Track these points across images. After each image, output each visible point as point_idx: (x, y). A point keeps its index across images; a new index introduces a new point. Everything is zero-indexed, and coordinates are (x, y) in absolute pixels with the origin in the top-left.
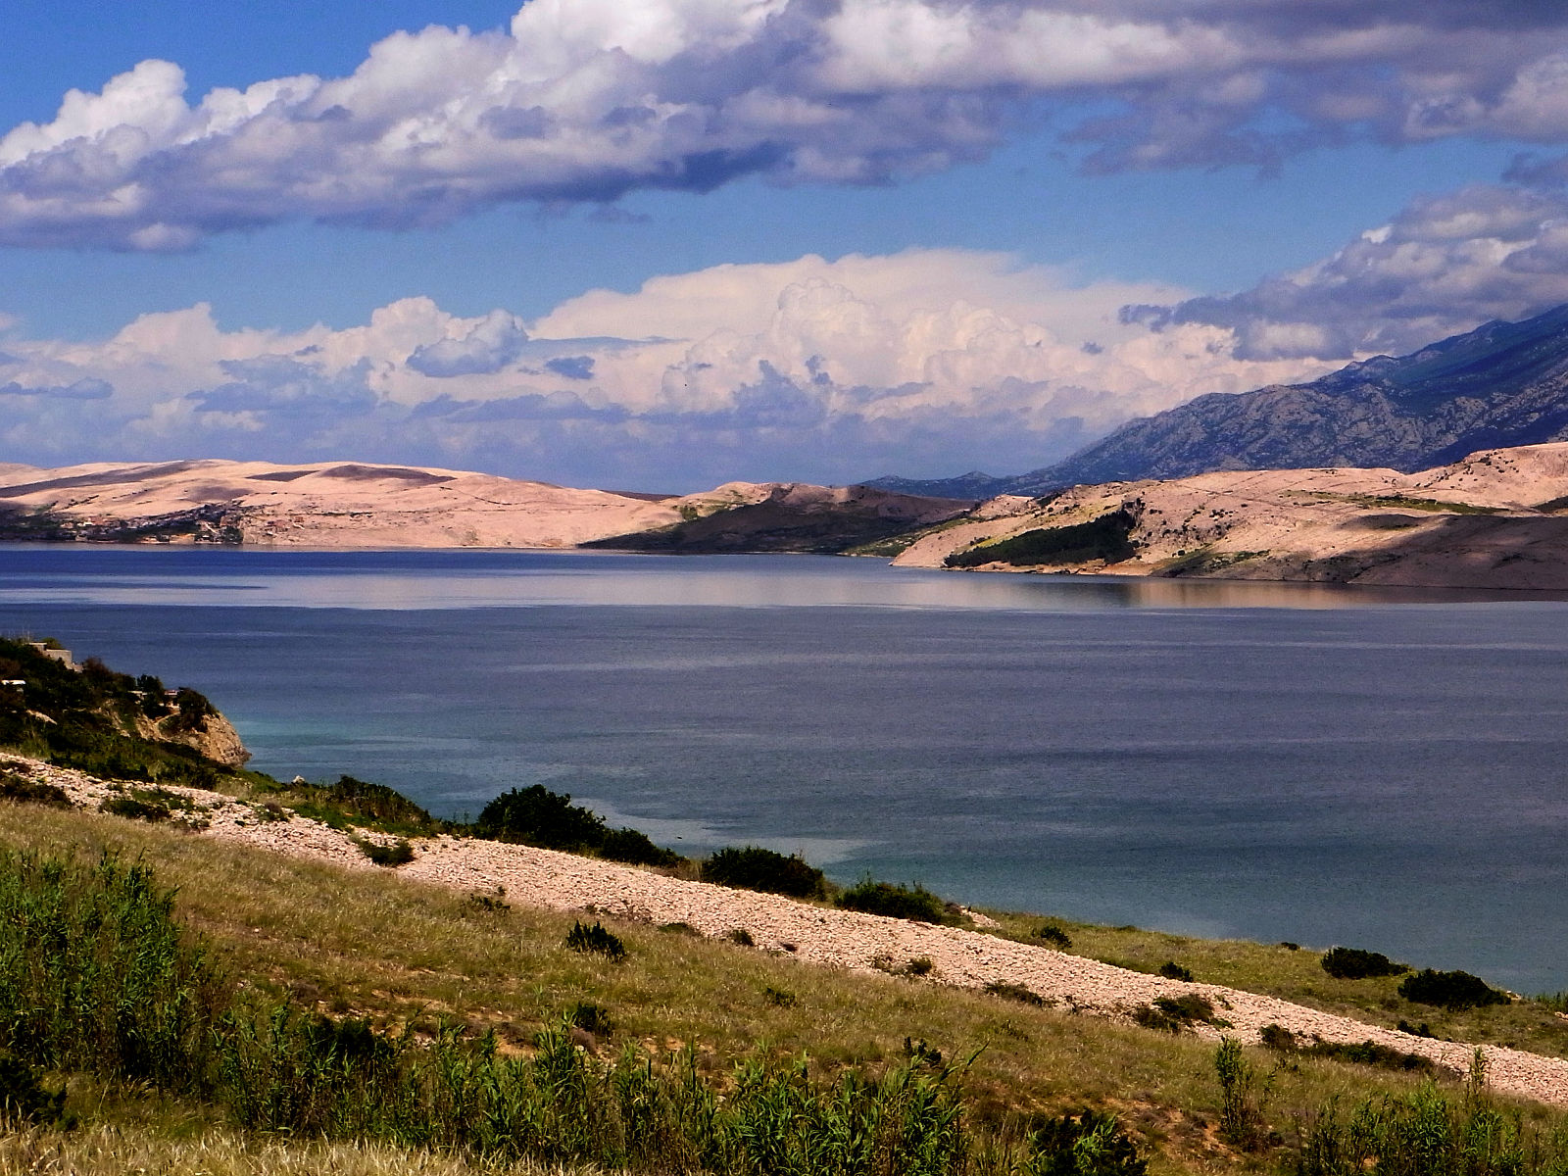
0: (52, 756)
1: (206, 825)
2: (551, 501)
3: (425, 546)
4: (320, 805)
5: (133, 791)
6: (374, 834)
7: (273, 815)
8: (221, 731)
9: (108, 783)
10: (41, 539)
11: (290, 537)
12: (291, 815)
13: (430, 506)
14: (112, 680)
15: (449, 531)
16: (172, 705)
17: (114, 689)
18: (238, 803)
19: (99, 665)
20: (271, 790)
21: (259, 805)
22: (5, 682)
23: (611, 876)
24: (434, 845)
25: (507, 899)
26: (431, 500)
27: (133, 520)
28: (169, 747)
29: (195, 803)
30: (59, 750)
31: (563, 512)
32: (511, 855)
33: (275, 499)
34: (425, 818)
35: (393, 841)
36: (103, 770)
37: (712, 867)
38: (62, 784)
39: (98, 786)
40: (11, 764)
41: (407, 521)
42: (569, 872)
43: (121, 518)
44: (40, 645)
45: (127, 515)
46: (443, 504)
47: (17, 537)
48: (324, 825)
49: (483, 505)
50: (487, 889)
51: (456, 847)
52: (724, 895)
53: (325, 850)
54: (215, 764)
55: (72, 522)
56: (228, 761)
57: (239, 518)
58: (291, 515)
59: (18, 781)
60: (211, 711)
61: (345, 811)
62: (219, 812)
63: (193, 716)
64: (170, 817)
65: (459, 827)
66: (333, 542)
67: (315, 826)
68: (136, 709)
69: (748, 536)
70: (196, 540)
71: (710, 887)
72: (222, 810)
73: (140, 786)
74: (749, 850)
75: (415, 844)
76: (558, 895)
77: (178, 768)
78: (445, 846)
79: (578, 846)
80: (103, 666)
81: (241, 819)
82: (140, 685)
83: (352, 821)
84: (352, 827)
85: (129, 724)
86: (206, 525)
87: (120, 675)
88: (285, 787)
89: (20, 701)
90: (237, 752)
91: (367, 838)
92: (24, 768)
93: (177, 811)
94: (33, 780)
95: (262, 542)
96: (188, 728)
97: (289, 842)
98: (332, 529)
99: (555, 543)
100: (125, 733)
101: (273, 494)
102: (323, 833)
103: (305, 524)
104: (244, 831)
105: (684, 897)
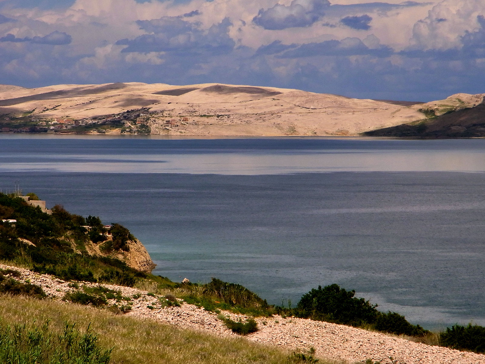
0: (34, 266)
1: (130, 309)
2: (341, 106)
3: (263, 135)
4: (199, 296)
5: (84, 287)
6: (233, 315)
7: (171, 302)
8: (138, 250)
9: (69, 283)
10: (26, 132)
11: (180, 130)
12: (181, 303)
13: (267, 110)
14: (70, 219)
15: (278, 126)
16: (107, 235)
17: (72, 225)
18: (149, 295)
19: (62, 209)
20: (169, 286)
21: (162, 296)
22: (4, 221)
23: (382, 342)
24: (270, 321)
25: (317, 356)
26: (267, 107)
27: (83, 120)
28: (105, 261)
29: (122, 295)
30: (38, 262)
31: (350, 113)
32: (318, 328)
33: (171, 107)
34: (265, 305)
35: (245, 319)
36: (66, 275)
37: (446, 337)
38: (40, 283)
39: (63, 284)
40: (9, 272)
41: (251, 119)
42: (355, 339)
43: (76, 118)
44: (26, 198)
45: (79, 117)
46: (274, 109)
47: (11, 131)
48: (202, 308)
49: (299, 110)
50: (304, 350)
51: (284, 323)
52: (454, 355)
53: (203, 324)
54: (134, 271)
55: (45, 121)
56: (142, 269)
57: (148, 119)
58: (181, 116)
59: (13, 282)
60: (131, 238)
61: (214, 300)
62: (137, 301)
63: (120, 241)
64: (106, 304)
65: (285, 311)
66: (206, 133)
67: (196, 310)
68: (86, 237)
69: (468, 127)
70: (122, 132)
71: (446, 350)
72: (139, 299)
73: (89, 285)
74: (470, 327)
75: (259, 321)
76: (348, 353)
77: (112, 273)
78: (277, 322)
79: (361, 322)
80: (65, 210)
81: (150, 305)
82: (88, 222)
83: (219, 306)
84: (219, 310)
85: (81, 246)
86: (128, 124)
87: (75, 216)
88: (178, 286)
89: (13, 233)
90: (148, 264)
91: (229, 317)
92: (16, 274)
93: (111, 300)
94: (22, 281)
95: (162, 133)
96: (117, 249)
97: (181, 320)
98: (206, 125)
99: (345, 133)
100: (79, 252)
101: (169, 103)
102: (202, 314)
103: (189, 122)
104: (152, 312)
105: (429, 355)
